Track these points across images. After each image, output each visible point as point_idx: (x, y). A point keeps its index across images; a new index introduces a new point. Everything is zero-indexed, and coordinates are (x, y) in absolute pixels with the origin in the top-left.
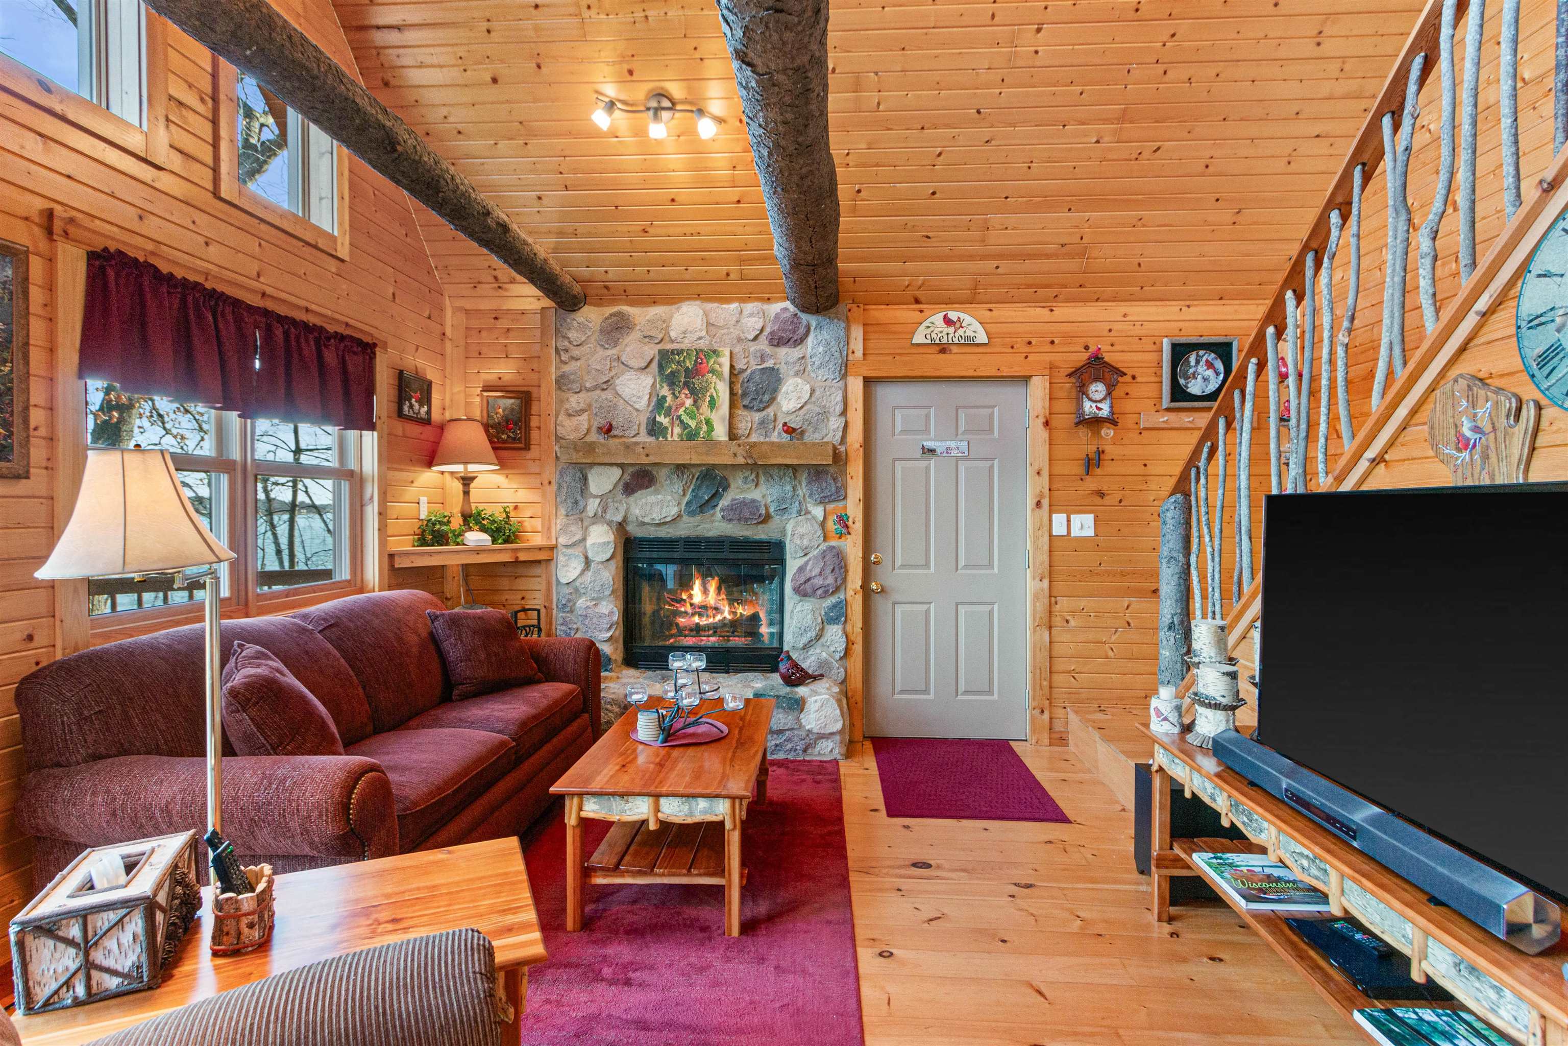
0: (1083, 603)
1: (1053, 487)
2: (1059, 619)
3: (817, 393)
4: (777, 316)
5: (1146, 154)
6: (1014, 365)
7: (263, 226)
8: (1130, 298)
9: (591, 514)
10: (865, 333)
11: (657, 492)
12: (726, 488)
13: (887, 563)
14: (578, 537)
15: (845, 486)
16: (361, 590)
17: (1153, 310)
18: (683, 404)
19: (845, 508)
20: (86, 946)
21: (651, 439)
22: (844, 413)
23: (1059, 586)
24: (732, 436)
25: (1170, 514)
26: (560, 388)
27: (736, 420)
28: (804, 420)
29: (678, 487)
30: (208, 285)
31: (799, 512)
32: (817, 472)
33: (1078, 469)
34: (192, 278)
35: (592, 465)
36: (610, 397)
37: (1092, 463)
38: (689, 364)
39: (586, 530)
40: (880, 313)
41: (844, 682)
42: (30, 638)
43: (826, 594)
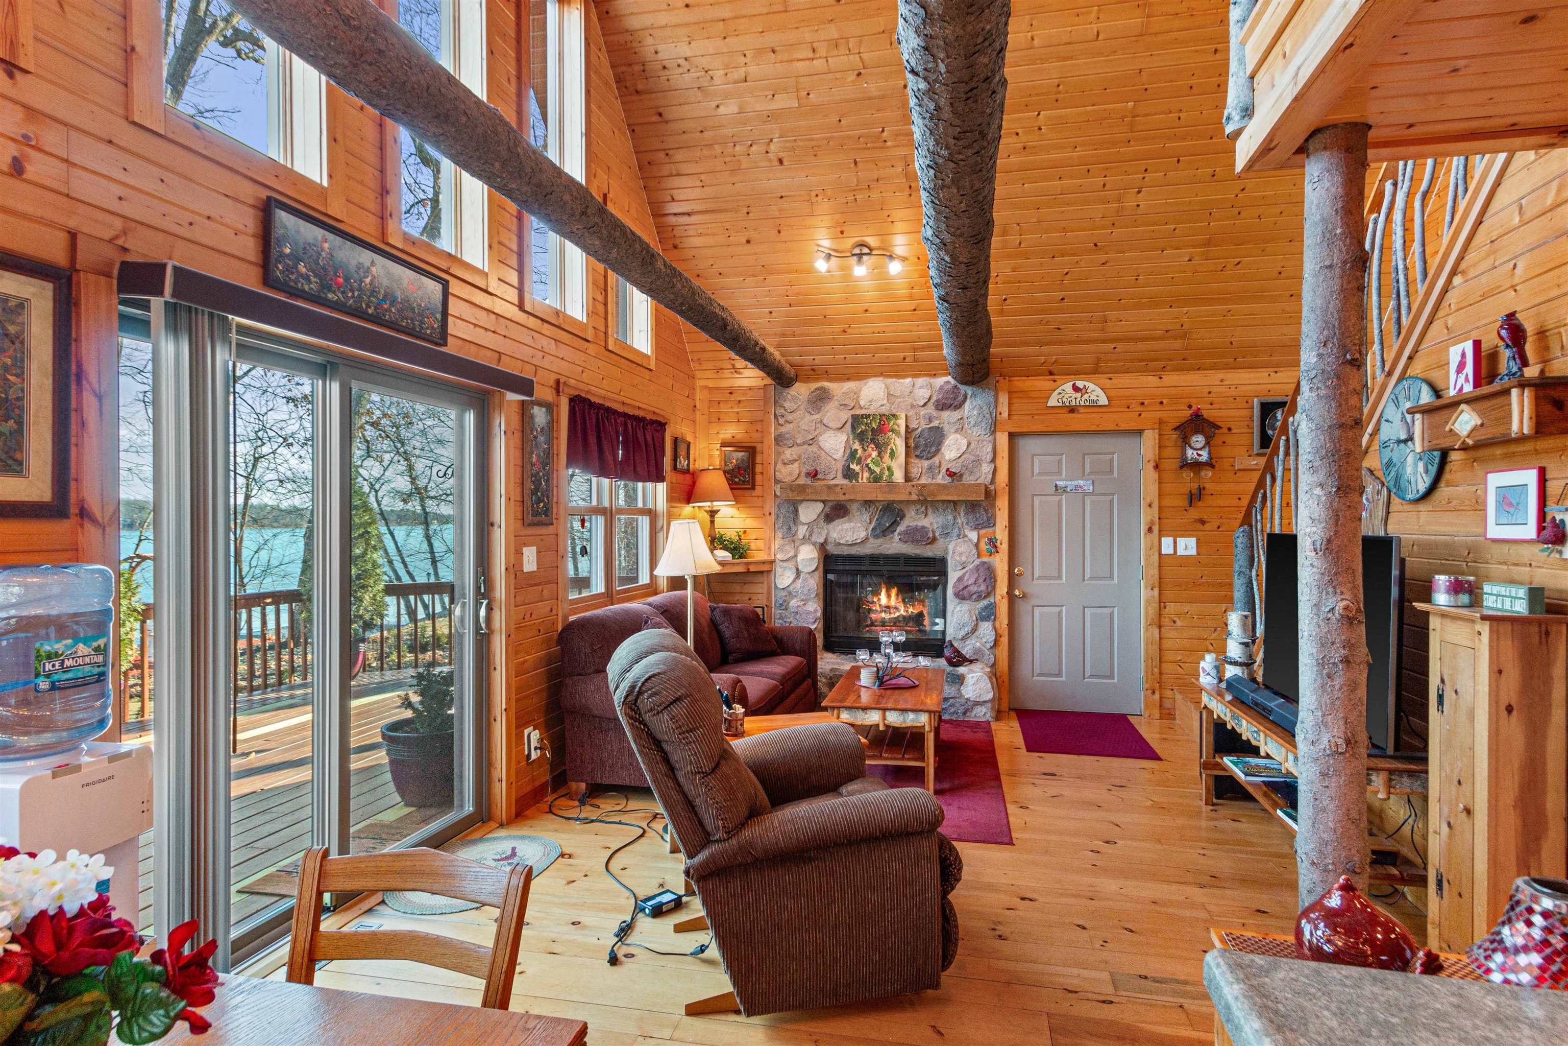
0: (1187, 607)
1: (1163, 515)
2: (1167, 620)
3: (973, 446)
4: (941, 388)
5: (1229, 266)
6: (1128, 421)
8: (1227, 367)
9: (801, 537)
10: (1010, 399)
11: (850, 521)
12: (903, 517)
13: (1028, 574)
14: (791, 554)
15: (994, 516)
16: (656, 591)
17: (1247, 376)
18: (870, 455)
19: (994, 532)
21: (846, 482)
22: (993, 460)
23: (1168, 594)
24: (908, 479)
25: (1240, 540)
26: (777, 444)
27: (910, 466)
28: (963, 466)
29: (866, 517)
31: (959, 536)
32: (972, 506)
33: (1183, 502)
35: (802, 501)
36: (815, 450)
37: (1195, 497)
38: (874, 425)
39: (797, 549)
40: (1022, 383)
41: (993, 666)
43: (980, 598)
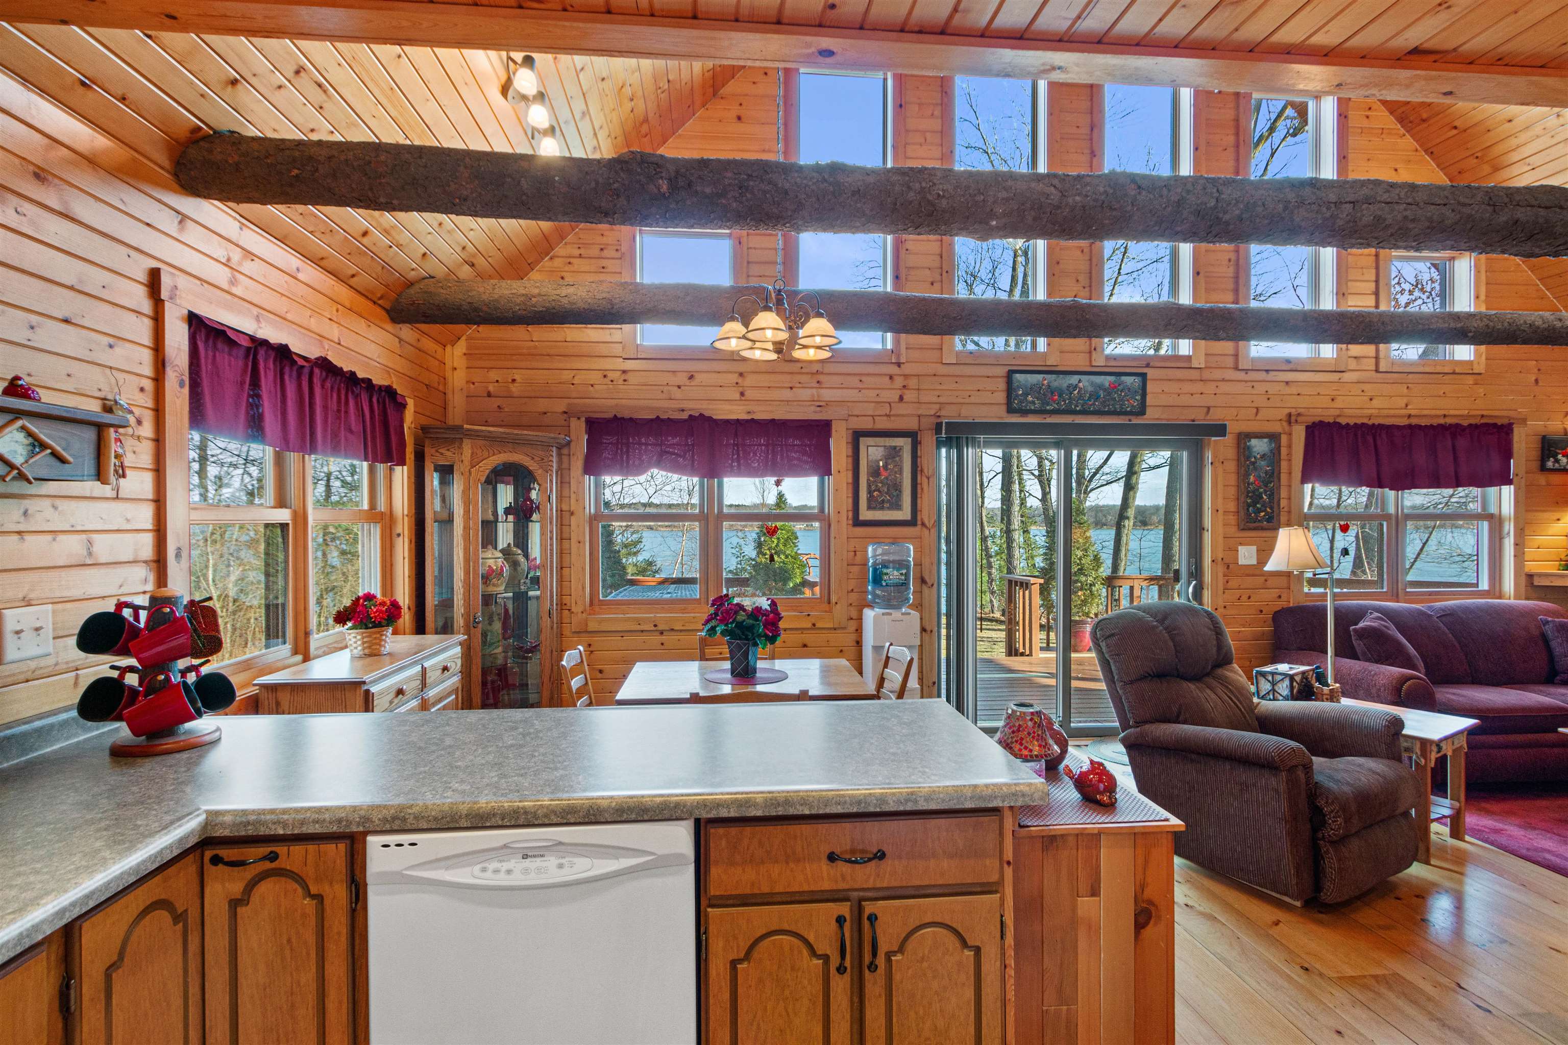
7: (1411, 376)
16: (1500, 597)
20: (1274, 684)
30: (1370, 423)
34: (1359, 421)
42: (1280, 597)
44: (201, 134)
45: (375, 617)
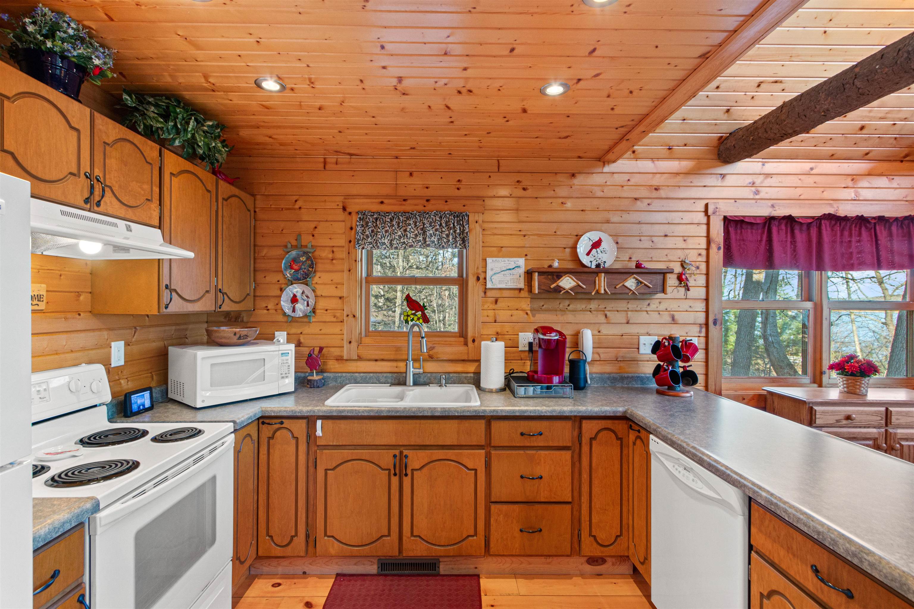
44: (723, 138)
45: (848, 369)
